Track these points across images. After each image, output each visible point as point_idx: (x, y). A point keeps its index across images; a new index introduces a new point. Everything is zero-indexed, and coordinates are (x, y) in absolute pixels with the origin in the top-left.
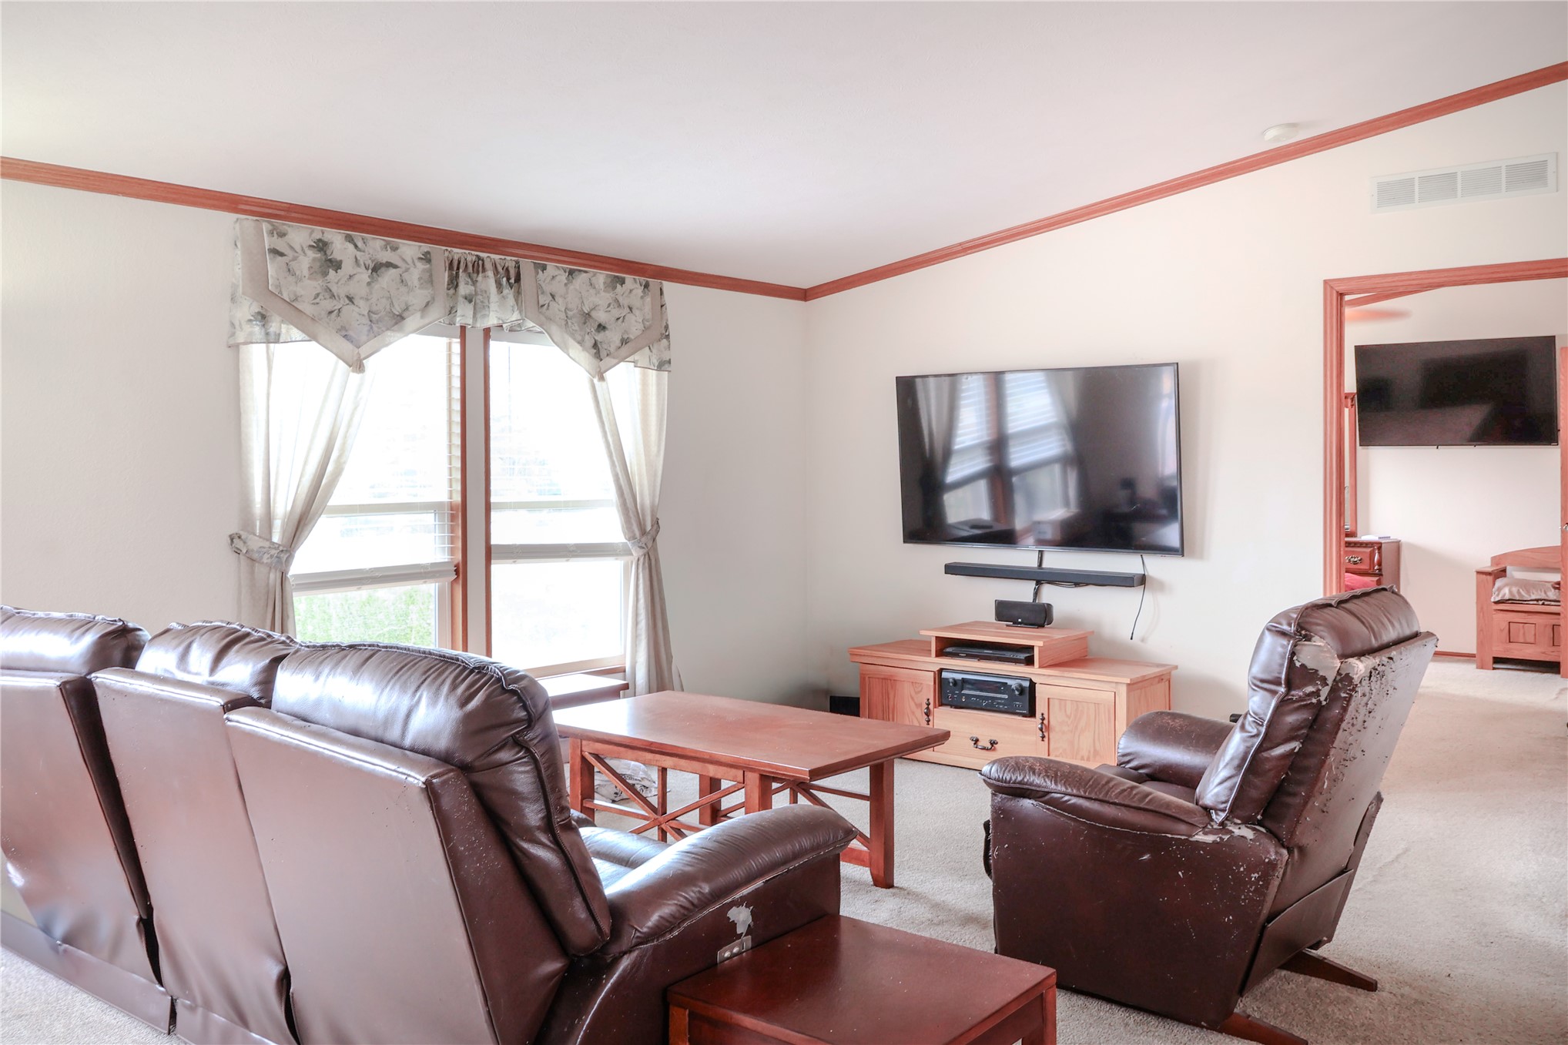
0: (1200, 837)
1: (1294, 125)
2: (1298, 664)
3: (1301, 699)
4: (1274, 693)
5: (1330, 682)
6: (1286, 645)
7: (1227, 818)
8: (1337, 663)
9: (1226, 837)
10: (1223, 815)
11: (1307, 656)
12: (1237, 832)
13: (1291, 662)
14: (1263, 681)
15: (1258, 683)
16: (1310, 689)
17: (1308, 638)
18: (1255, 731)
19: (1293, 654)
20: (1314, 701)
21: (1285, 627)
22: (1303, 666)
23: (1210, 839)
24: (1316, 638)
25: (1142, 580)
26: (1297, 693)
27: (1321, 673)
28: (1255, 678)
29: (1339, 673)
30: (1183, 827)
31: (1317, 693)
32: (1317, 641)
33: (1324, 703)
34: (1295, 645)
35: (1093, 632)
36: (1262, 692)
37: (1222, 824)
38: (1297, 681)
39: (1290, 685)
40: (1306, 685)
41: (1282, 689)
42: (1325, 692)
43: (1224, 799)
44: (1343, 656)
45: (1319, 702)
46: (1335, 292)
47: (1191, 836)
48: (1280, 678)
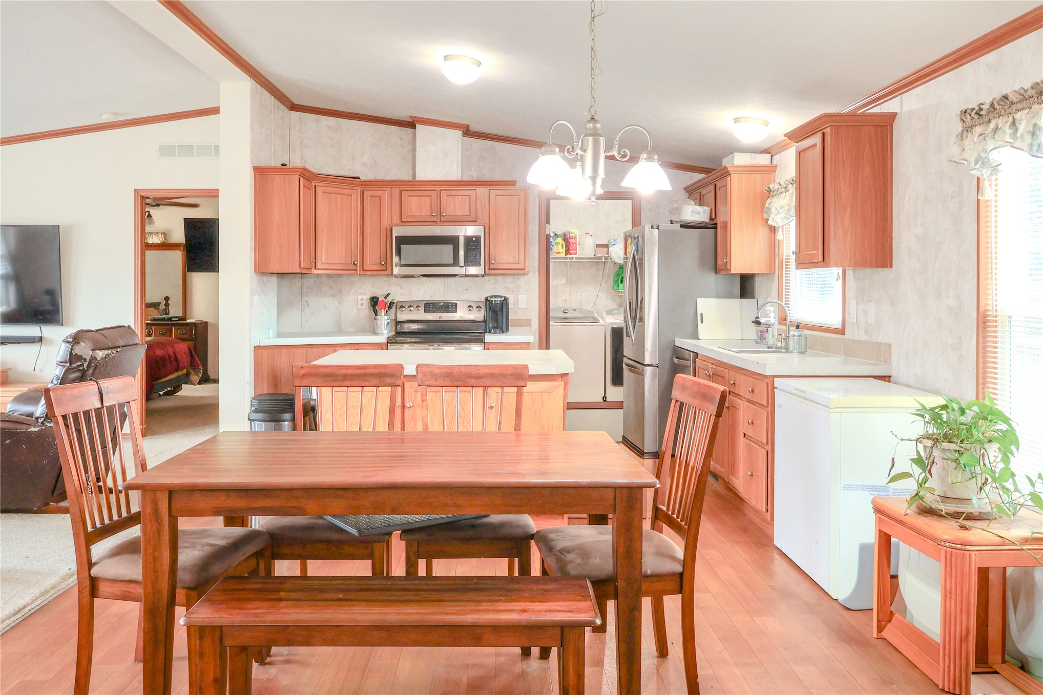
0: (32, 429)
1: (117, 114)
2: (74, 354)
3: (76, 368)
4: (64, 366)
5: (88, 360)
6: (69, 346)
7: (44, 420)
8: (91, 353)
9: (43, 428)
10: (43, 419)
11: (78, 350)
12: (49, 425)
13: (71, 353)
14: (60, 362)
15: (59, 363)
16: (79, 363)
17: (78, 343)
18: (56, 383)
19: (72, 350)
20: (81, 368)
21: (69, 339)
22: (76, 354)
23: (36, 429)
24: (82, 343)
25: (40, 339)
26: (74, 365)
27: (84, 357)
28: (57, 361)
29: (91, 356)
30: (24, 426)
31: (82, 365)
32: (82, 344)
33: (86, 369)
34: (72, 346)
35: (11, 369)
36: (59, 366)
37: (42, 423)
38: (74, 360)
39: (71, 362)
40: (77, 362)
41: (68, 365)
42: (86, 365)
43: (44, 412)
44: (93, 350)
45: (84, 368)
46: (139, 196)
47: (28, 429)
48: (67, 360)
